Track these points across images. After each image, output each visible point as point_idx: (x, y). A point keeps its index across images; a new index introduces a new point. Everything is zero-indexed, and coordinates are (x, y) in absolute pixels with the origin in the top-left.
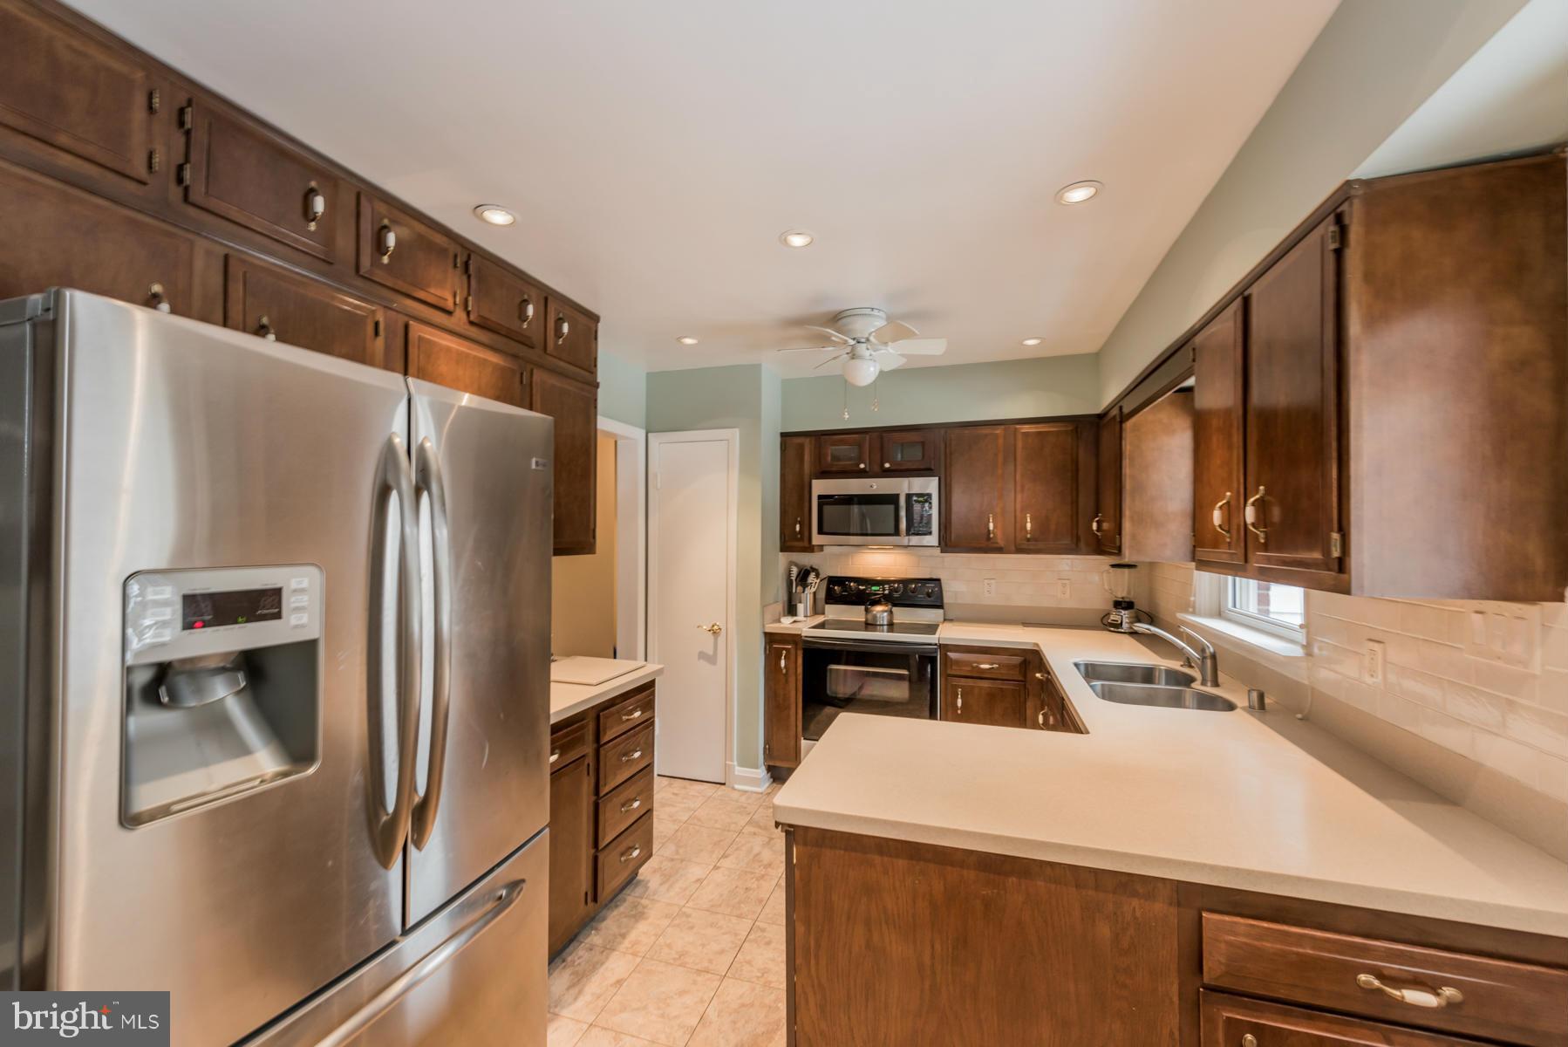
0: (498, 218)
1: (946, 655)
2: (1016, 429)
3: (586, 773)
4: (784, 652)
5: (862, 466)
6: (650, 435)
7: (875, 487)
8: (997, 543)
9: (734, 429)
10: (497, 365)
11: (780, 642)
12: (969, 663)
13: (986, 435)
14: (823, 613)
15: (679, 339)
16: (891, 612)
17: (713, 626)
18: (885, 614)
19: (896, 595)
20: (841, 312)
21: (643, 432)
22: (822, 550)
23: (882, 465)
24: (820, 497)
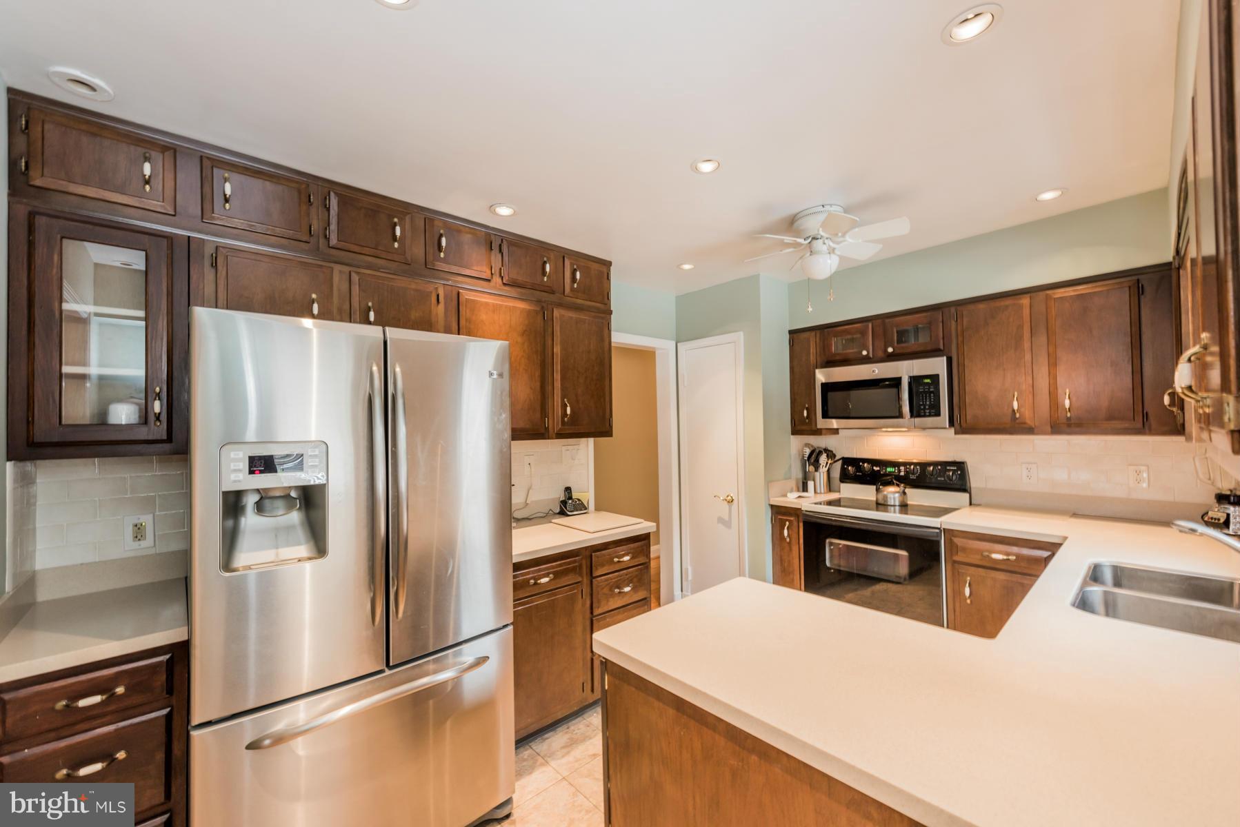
0: (504, 211)
1: (951, 539)
2: (1047, 295)
3: (580, 596)
4: (787, 523)
5: (865, 353)
6: (678, 344)
7: (877, 371)
8: (1025, 423)
9: (738, 333)
10: (524, 309)
11: (784, 514)
12: (980, 552)
13: (1007, 307)
14: (839, 491)
15: (679, 266)
16: (904, 493)
17: (728, 496)
18: (897, 495)
19: (912, 477)
20: (798, 213)
21: (674, 343)
22: (838, 433)
23: (886, 351)
24: (823, 385)
